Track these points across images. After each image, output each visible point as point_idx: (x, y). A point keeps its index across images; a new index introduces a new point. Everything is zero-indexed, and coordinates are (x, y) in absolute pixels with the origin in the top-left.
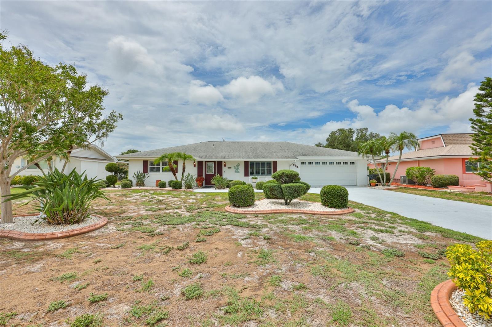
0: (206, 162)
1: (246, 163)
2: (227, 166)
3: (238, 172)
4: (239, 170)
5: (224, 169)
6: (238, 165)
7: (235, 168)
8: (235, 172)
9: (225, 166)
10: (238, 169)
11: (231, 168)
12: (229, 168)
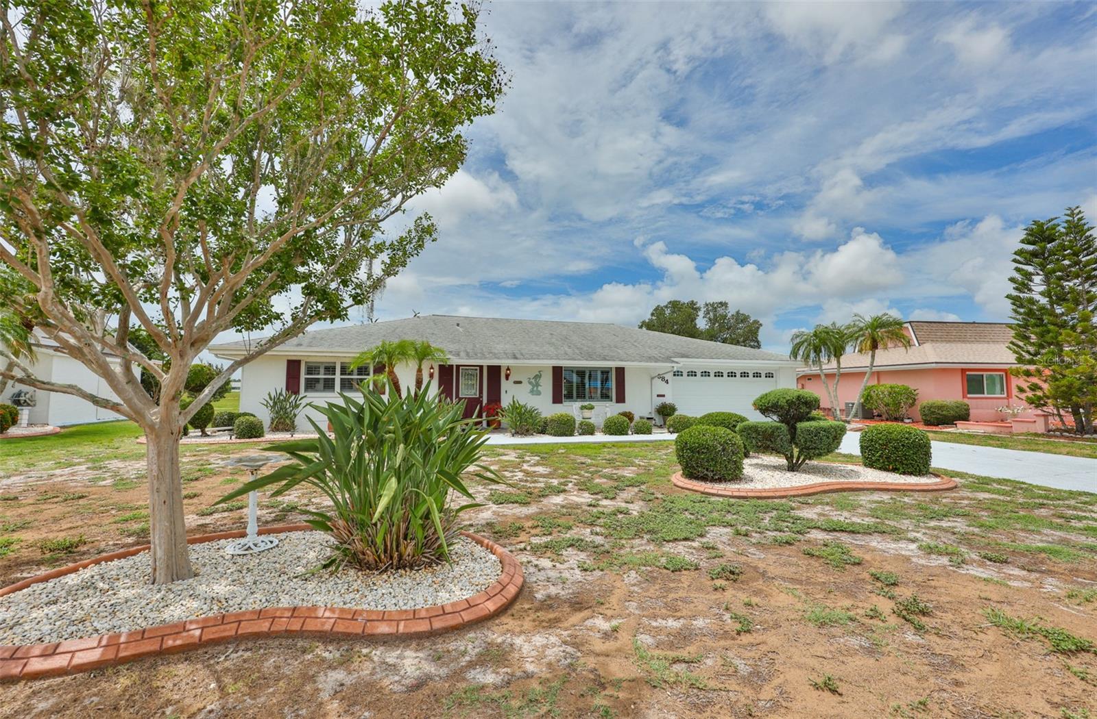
0: (458, 367)
1: (557, 371)
2: (512, 378)
3: (539, 393)
4: (540, 388)
5: (505, 385)
6: (538, 377)
7: (530, 383)
8: (532, 391)
9: (507, 377)
10: (538, 385)
11: (520, 382)
12: (516, 382)
